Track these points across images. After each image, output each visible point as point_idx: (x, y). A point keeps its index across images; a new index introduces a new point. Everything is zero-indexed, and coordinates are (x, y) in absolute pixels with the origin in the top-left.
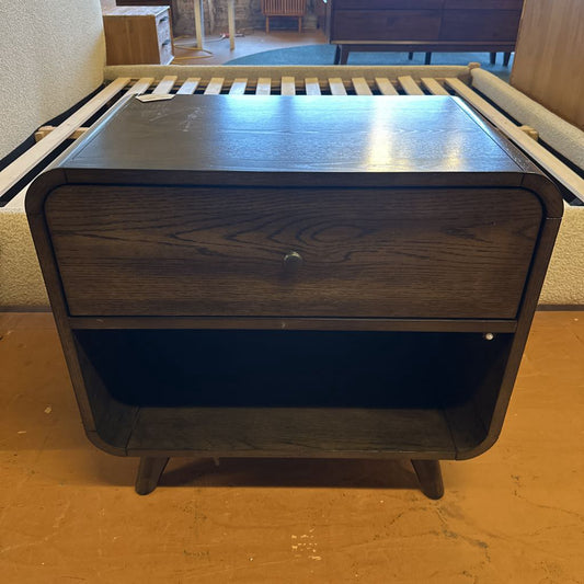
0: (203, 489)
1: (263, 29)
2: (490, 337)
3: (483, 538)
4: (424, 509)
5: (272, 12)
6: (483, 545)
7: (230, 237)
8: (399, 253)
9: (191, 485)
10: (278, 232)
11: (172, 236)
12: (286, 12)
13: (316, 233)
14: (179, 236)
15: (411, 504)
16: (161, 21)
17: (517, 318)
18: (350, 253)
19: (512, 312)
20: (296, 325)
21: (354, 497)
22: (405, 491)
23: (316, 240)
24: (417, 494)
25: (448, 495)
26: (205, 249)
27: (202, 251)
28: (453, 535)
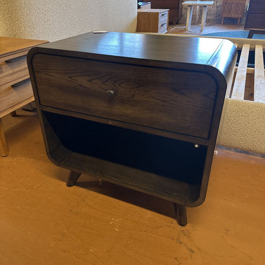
0: (90, 191)
1: (221, 23)
2: (196, 146)
3: (193, 249)
4: (174, 228)
5: (226, 15)
6: (192, 251)
7: (90, 81)
8: (153, 98)
9: (86, 188)
10: (106, 81)
11: (71, 77)
12: (233, 15)
13: (120, 84)
14: (73, 78)
15: (169, 224)
16: (163, 15)
17: (208, 139)
18: (134, 95)
19: (206, 135)
20: (115, 124)
21: (146, 213)
22: (170, 218)
23: (120, 86)
24: (175, 221)
25: (188, 226)
26: (81, 85)
27: (80, 85)
28: (180, 243)
